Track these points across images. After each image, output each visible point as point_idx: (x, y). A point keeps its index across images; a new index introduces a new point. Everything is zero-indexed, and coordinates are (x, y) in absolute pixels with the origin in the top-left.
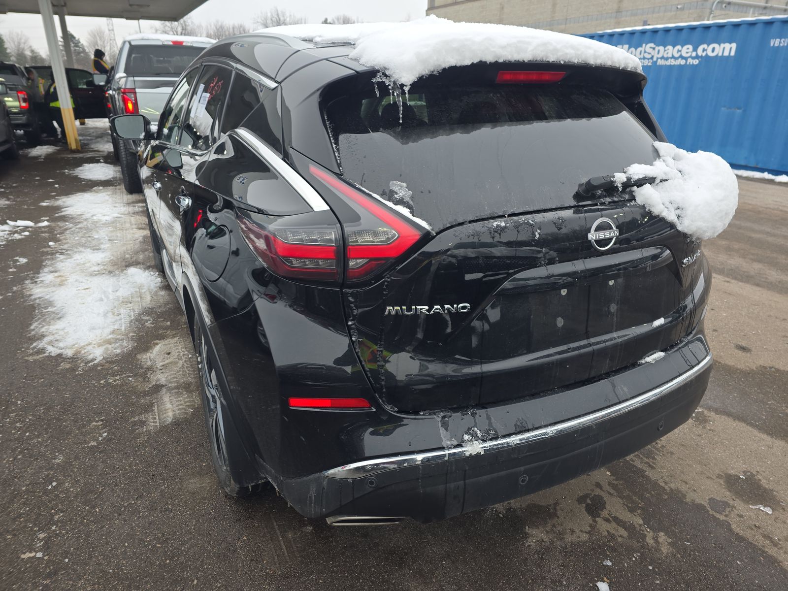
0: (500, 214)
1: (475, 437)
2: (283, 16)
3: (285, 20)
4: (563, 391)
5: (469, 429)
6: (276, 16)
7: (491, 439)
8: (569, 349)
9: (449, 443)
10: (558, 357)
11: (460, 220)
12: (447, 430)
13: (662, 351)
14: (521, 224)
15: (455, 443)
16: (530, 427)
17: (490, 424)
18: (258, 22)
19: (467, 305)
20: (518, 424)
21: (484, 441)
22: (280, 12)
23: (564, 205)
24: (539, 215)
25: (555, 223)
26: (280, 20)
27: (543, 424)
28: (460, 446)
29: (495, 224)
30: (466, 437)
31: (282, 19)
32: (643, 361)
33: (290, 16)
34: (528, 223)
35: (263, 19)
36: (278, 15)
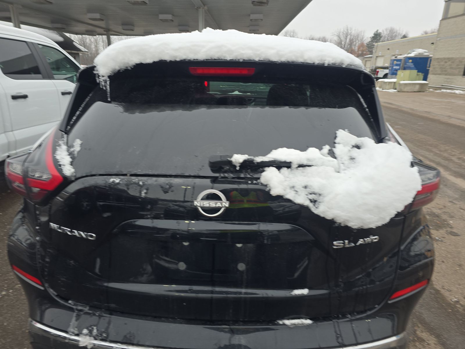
0: (125, 173)
1: (90, 334)
2: (351, 30)
3: (351, 33)
4: (181, 323)
5: (91, 326)
6: (346, 31)
7: (102, 340)
8: (190, 290)
9: (72, 330)
10: (177, 294)
11: (93, 173)
12: (77, 320)
13: (311, 319)
14: (131, 184)
15: (76, 332)
16: (135, 342)
17: (107, 328)
18: (335, 35)
19: (94, 235)
20: (128, 336)
21: (96, 339)
22: (349, 28)
23: (184, 174)
24: (154, 179)
25: (162, 187)
26: (348, 33)
27: (147, 344)
28: (77, 335)
29: (112, 180)
30: (85, 331)
31: (349, 32)
32: (281, 322)
33: (355, 30)
34: (138, 184)
35: (338, 33)
36: (347, 30)
